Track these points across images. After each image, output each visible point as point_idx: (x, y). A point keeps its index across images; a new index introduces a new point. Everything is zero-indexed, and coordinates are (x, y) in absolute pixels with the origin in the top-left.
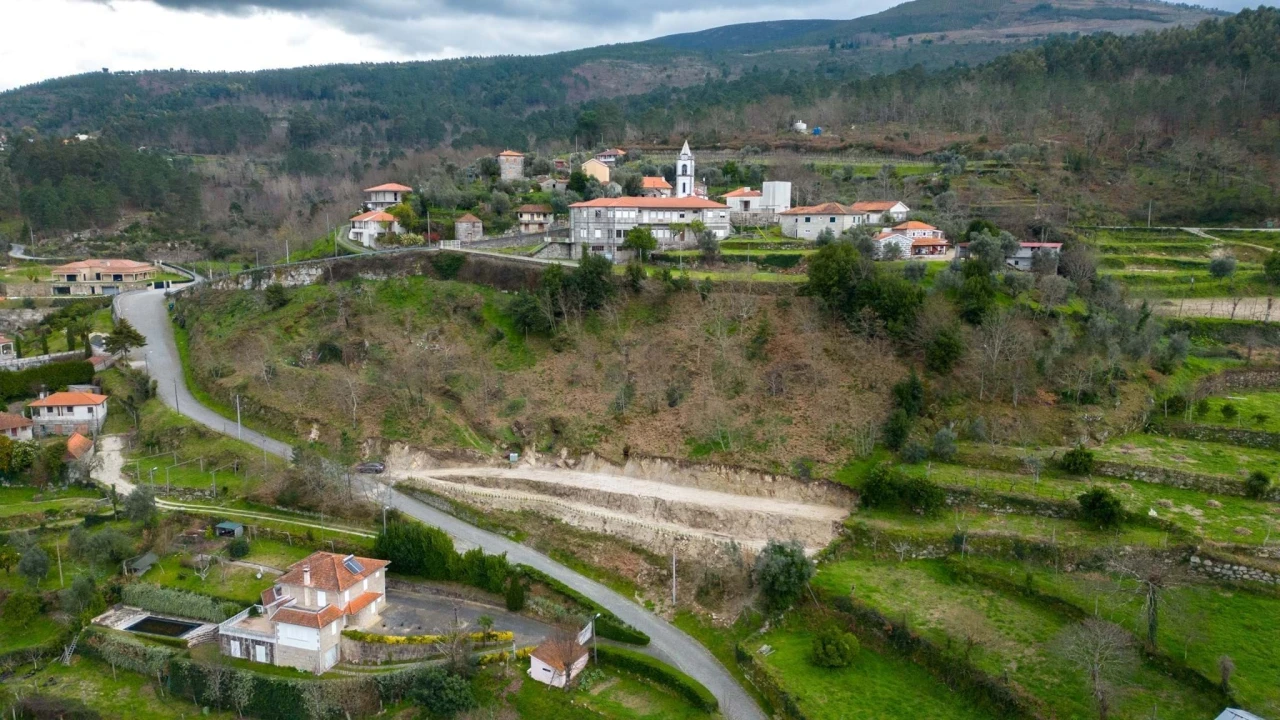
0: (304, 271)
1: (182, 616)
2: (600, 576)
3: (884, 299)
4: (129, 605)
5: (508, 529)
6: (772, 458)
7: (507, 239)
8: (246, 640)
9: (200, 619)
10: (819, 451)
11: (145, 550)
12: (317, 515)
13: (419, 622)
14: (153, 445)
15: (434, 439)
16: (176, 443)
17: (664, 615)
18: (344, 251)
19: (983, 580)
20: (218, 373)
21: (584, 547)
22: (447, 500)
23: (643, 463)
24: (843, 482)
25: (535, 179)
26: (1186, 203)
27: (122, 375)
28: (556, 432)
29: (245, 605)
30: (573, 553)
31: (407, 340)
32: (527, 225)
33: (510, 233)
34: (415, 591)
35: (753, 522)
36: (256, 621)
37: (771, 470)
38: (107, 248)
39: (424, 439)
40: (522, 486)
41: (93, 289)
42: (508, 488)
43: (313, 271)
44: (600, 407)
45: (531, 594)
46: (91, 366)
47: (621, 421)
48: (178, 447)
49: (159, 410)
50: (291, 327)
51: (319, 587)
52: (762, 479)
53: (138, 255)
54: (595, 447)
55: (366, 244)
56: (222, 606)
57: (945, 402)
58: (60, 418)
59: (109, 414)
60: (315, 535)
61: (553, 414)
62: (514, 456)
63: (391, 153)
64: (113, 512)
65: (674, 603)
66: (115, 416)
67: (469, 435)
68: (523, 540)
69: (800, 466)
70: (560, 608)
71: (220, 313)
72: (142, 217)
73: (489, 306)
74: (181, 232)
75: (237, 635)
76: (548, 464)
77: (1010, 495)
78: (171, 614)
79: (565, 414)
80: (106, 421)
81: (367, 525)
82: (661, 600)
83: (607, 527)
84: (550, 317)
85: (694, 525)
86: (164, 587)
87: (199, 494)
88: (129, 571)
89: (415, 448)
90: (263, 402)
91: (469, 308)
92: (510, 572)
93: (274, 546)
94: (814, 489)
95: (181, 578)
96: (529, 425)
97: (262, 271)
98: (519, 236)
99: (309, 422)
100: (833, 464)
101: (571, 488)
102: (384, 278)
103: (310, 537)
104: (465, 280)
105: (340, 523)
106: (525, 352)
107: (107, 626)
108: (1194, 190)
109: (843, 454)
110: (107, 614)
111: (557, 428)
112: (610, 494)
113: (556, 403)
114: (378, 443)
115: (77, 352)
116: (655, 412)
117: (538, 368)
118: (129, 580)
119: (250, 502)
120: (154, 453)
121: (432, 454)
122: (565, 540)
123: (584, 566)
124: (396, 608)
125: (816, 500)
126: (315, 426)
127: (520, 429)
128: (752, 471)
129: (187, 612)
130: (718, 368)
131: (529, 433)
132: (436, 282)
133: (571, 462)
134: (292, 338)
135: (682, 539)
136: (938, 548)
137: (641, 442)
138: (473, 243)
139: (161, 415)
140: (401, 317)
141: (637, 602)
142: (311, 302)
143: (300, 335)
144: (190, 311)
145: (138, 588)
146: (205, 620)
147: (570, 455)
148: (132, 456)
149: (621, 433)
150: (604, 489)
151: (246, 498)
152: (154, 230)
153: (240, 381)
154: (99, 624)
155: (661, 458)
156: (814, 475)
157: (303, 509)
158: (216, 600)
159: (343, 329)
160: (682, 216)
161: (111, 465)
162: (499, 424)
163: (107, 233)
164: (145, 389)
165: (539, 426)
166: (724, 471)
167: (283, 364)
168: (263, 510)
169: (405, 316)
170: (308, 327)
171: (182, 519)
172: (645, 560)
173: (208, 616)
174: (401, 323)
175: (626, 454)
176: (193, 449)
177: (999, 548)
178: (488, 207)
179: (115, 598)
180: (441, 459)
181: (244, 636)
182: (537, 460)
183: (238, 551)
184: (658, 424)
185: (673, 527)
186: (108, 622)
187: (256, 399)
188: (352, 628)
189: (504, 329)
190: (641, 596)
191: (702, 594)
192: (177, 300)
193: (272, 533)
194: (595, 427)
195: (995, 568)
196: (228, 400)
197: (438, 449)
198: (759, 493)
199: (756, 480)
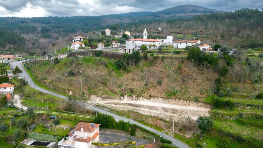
0: (62, 55)
1: (45, 140)
2: (152, 126)
3: (209, 59)
4: (30, 138)
5: (125, 115)
6: (188, 97)
7: (110, 48)
8: (66, 146)
9: (50, 141)
10: (199, 95)
11: (32, 123)
12: (75, 113)
13: (109, 140)
14: (28, 97)
15: (102, 94)
16: (34, 96)
17: (172, 136)
18: (70, 51)
19: (250, 124)
20: (43, 79)
21: (146, 119)
22: (109, 108)
23: (155, 98)
24: (207, 102)
25: (114, 35)
26: (245, 44)
27: (17, 80)
28: (131, 92)
29: (63, 137)
30: (144, 121)
31: (90, 71)
32: (114, 45)
33: (110, 47)
34: (105, 132)
35: (188, 112)
36: (66, 141)
37: (189, 99)
38: (4, 53)
39: (99, 94)
40: (126, 105)
41: (3, 61)
42: (123, 105)
43: (65, 55)
44: (141, 85)
45: (137, 131)
46: (8, 78)
47: (148, 89)
48: (35, 97)
49: (29, 88)
50: (61, 68)
51: (85, 131)
52: (187, 102)
53: (12, 54)
54: (142, 95)
55: (76, 49)
56: (57, 137)
57: (225, 83)
58: (2, 90)
59: (15, 89)
60: (77, 118)
61: (130, 87)
62: (122, 98)
63: (66, 34)
64: (22, 114)
65: (173, 132)
66: (16, 90)
67: (110, 92)
68: (130, 118)
69: (195, 98)
70: (145, 135)
71: (41, 65)
72: (12, 46)
73: (109, 63)
74: (21, 49)
75: (63, 145)
76: (130, 99)
77: (249, 104)
78: (42, 140)
79: (134, 87)
80: (14, 91)
81: (89, 115)
82: (169, 132)
83: (152, 114)
84: (126, 65)
85: (173, 113)
86: (39, 133)
87: (43, 109)
88: (29, 129)
89: (97, 96)
90: (57, 86)
91: (104, 63)
92: (130, 126)
93: (66, 121)
94: (199, 104)
95: (43, 130)
96: (125, 90)
97: (51, 55)
98: (113, 48)
99: (69, 90)
100: (203, 98)
101: (139, 105)
102: (83, 57)
103: (76, 118)
104: (102, 57)
105: (82, 115)
106: (120, 73)
107: (25, 144)
108: (247, 41)
109: (205, 95)
110: (24, 141)
111: (132, 91)
112: (150, 106)
113: (130, 85)
114: (88, 95)
115: (4, 75)
116: (155, 86)
117: (124, 77)
118: (29, 131)
119: (57, 110)
120: (29, 99)
121: (102, 97)
122: (141, 118)
123: (147, 124)
124: (102, 136)
125: (201, 106)
126: (71, 91)
127: (123, 91)
128: (184, 100)
129: (46, 139)
130: (169, 76)
131: (125, 92)
132: (96, 57)
133: (136, 99)
134: (61, 71)
135: (172, 117)
136: (236, 117)
137: (154, 94)
138: (103, 49)
139: (30, 89)
140: (88, 65)
141: (163, 133)
142: (65, 62)
143: (63, 70)
144: (31, 65)
145: (32, 133)
146: (51, 141)
147: (136, 97)
148: (23, 100)
149: (148, 92)
150: (148, 105)
151: (56, 109)
152: (15, 49)
153: (49, 81)
154: (22, 144)
155: (160, 97)
156: (199, 101)
157: (72, 112)
158: (55, 136)
159: (74, 68)
160: (151, 43)
161: (18, 102)
162: (117, 90)
163: (4, 49)
164: (24, 83)
165: (127, 90)
166: (176, 100)
167: (60, 77)
168: (61, 112)
169: (89, 65)
170: (65, 68)
171: (40, 115)
172: (163, 122)
173: (52, 140)
174: (89, 67)
175: (150, 97)
176: (39, 97)
177: (251, 117)
178: (105, 41)
179: (26, 136)
180: (104, 98)
181: (65, 145)
182: (128, 98)
183: (57, 123)
184: (157, 89)
185: (168, 114)
186: (25, 143)
187: (55, 85)
188: (93, 142)
189: (114, 68)
190: (164, 131)
191: (180, 130)
192: (26, 63)
193: (65, 118)
194: (141, 90)
195: (252, 121)
196: (47, 86)
197: (103, 96)
198: (186, 105)
199: (185, 102)
